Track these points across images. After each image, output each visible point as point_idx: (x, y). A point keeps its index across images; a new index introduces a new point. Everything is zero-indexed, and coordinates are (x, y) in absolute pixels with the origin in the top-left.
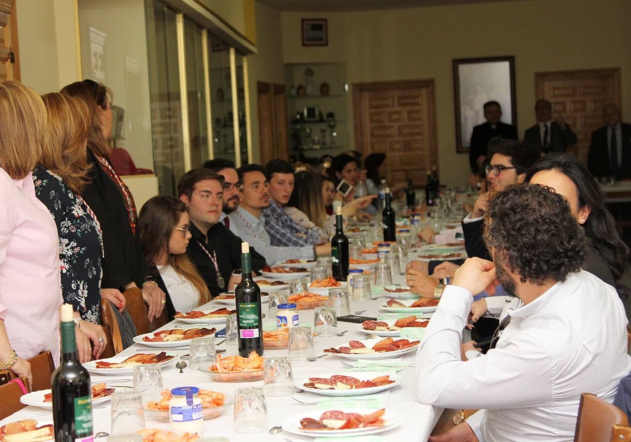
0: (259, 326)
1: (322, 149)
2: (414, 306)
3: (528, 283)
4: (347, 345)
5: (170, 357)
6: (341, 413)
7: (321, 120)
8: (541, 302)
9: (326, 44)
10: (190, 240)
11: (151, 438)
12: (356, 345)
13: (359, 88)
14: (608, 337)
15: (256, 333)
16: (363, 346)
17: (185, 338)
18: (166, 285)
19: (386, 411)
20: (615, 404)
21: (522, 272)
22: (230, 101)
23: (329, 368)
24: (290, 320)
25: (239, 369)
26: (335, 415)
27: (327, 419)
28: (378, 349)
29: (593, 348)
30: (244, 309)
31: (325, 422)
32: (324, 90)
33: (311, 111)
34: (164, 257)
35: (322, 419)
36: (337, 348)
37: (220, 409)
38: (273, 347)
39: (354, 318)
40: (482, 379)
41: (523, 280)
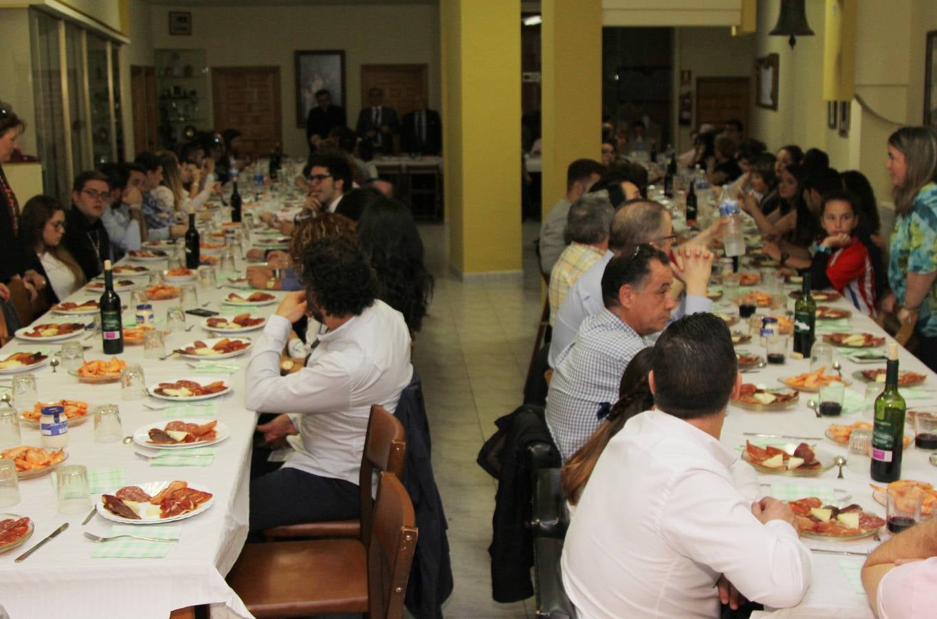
0: (119, 328)
1: (186, 121)
2: (252, 299)
3: (331, 316)
4: (192, 345)
5: (45, 357)
6: (182, 423)
7: (185, 97)
8: (341, 330)
9: (189, 34)
10: (63, 234)
11: (24, 454)
12: (200, 345)
13: (218, 72)
14: (393, 357)
15: (117, 335)
16: (204, 346)
17: (59, 333)
18: (46, 270)
19: (218, 423)
20: (396, 414)
21: (327, 308)
22: (106, 79)
23: (176, 371)
24: (146, 318)
25: (102, 373)
26: (178, 426)
27: (171, 430)
28: (217, 348)
29: (381, 367)
30: (108, 315)
31: (169, 432)
32: (188, 71)
33: (177, 89)
34: (42, 246)
35: (167, 429)
36: (183, 348)
37: (83, 418)
38: (131, 344)
39: (201, 312)
40: (295, 392)
41: (328, 314)
